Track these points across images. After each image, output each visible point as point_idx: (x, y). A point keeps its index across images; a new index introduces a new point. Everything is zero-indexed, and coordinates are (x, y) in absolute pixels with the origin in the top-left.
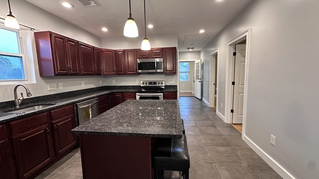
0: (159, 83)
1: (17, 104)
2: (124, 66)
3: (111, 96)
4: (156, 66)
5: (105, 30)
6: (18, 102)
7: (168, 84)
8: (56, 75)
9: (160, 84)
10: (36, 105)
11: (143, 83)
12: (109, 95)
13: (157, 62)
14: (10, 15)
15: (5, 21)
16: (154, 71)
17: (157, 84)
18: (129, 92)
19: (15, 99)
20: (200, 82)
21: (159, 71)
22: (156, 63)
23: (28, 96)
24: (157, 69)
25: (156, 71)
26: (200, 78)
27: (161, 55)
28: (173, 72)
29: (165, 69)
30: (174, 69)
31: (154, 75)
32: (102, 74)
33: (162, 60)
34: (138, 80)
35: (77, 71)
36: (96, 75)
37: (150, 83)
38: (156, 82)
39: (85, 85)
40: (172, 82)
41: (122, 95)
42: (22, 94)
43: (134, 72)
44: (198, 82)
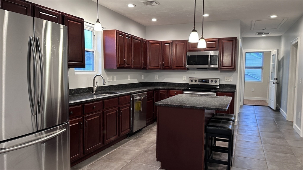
0: (212, 81)
1: (94, 90)
2: (171, 60)
3: (156, 93)
4: (209, 60)
5: (154, 20)
6: (95, 89)
7: (223, 83)
8: (118, 68)
9: (214, 82)
11: (192, 81)
12: (155, 91)
13: (211, 56)
14: (98, 22)
15: (95, 26)
16: (207, 66)
17: (210, 82)
18: (175, 89)
19: (93, 86)
20: (275, 83)
21: (212, 66)
22: (209, 57)
23: (104, 84)
24: (211, 63)
25: (209, 66)
26: (275, 78)
27: (217, 48)
28: (232, 68)
29: (221, 64)
30: (233, 64)
31: (206, 71)
32: (147, 68)
33: (217, 53)
35: (130, 65)
36: (142, 69)
37: (201, 81)
38: (209, 80)
39: (131, 79)
40: (229, 81)
41: (168, 92)
42: (97, 82)
43: (183, 66)
44: (274, 83)
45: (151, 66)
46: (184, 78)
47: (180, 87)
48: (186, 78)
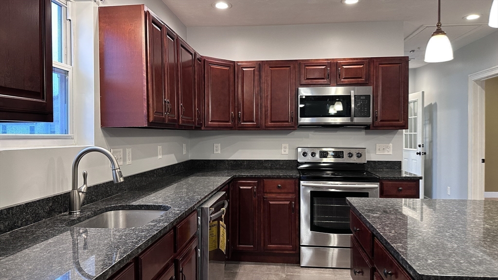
0: (350, 155)
6: (79, 198)
10: (107, 210)
11: (305, 154)
13: (357, 96)
16: (346, 120)
17: (346, 156)
18: (279, 178)
19: (74, 189)
22: (354, 99)
25: (352, 120)
27: (366, 78)
28: (400, 125)
29: (378, 116)
30: (403, 116)
32: (203, 126)
33: (369, 90)
34: (287, 145)
37: (325, 154)
38: (343, 152)
39: (164, 156)
40: (386, 153)
41: (258, 185)
42: (85, 176)
43: (288, 122)
44: (417, 154)
45: (211, 121)
46: (285, 148)
47: (277, 169)
48: (289, 149)
